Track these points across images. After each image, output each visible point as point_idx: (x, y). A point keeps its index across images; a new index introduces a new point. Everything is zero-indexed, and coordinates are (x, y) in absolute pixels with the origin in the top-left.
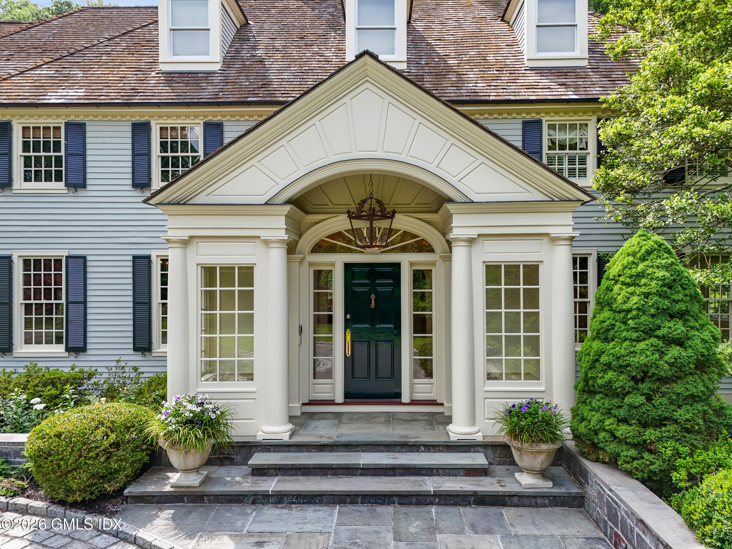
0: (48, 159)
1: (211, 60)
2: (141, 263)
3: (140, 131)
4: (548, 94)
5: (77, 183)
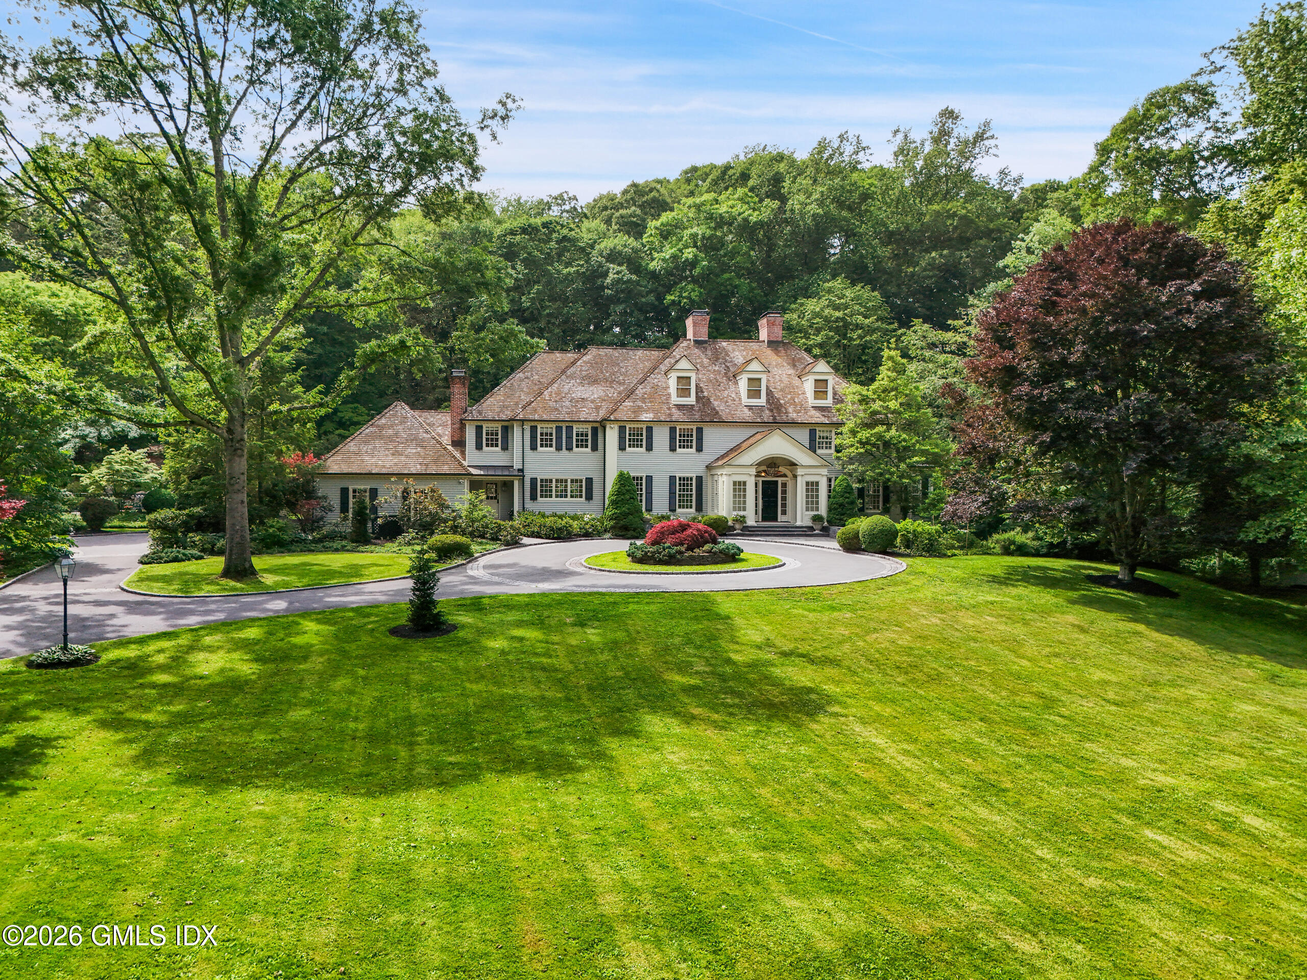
0: (638, 440)
1: (691, 400)
2: (672, 479)
3: (673, 430)
4: (819, 421)
5: (649, 448)
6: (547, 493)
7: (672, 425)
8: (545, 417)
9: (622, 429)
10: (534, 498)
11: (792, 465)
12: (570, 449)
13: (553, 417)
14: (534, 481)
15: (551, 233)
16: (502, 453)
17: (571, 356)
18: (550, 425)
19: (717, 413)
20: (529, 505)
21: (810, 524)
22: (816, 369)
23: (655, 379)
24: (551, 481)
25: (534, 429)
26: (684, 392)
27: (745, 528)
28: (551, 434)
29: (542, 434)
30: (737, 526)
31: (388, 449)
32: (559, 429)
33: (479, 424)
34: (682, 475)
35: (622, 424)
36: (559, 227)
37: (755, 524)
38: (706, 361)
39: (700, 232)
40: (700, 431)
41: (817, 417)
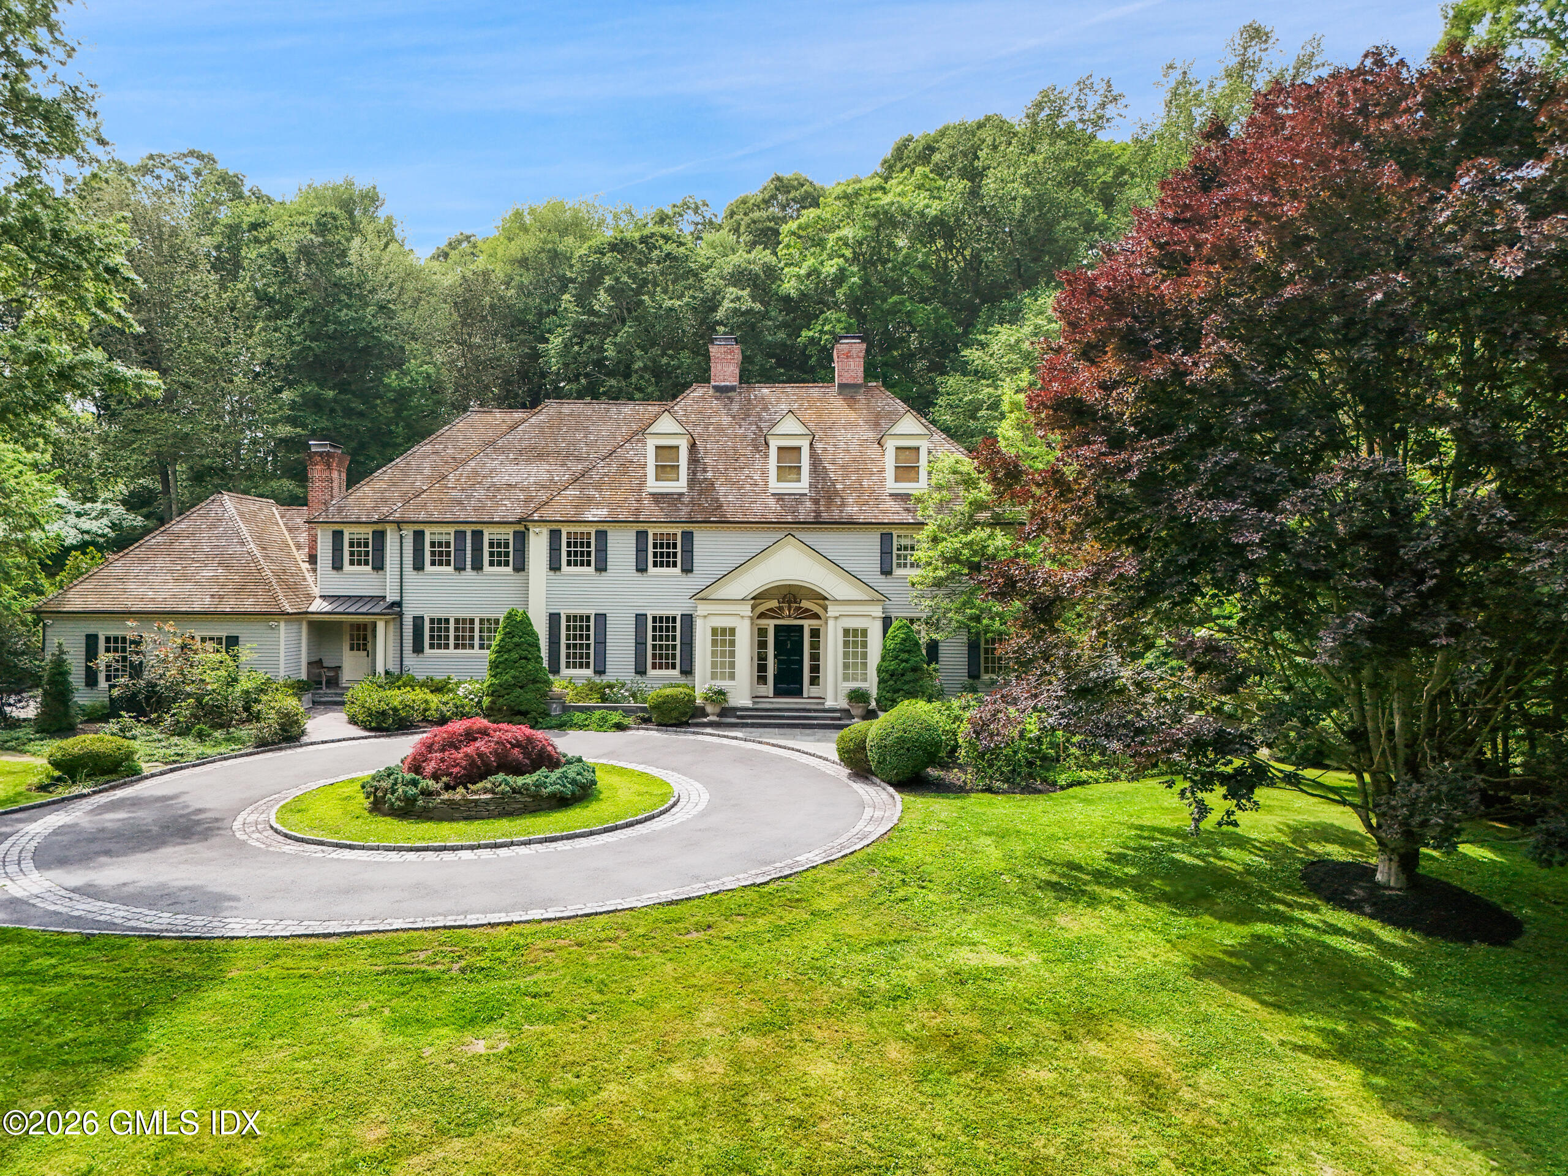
0: (582, 553)
1: (680, 485)
2: (640, 619)
3: (642, 536)
4: (896, 518)
5: (601, 568)
6: (439, 641)
7: (641, 527)
8: (436, 516)
9: (555, 535)
10: (418, 648)
11: (821, 598)
12: (477, 566)
13: (449, 517)
14: (418, 621)
15: (650, 250)
16: (374, 575)
17: (518, 415)
18: (444, 529)
19: (720, 506)
20: (410, 659)
21: (843, 704)
22: (898, 429)
23: (629, 452)
24: (447, 621)
25: (419, 536)
26: (666, 470)
27: (725, 712)
28: (448, 544)
29: (433, 544)
30: (709, 709)
31: (171, 571)
32: (460, 535)
33: (337, 527)
34: (659, 613)
35: (554, 527)
36: (661, 242)
37: (748, 703)
38: (726, 420)
39: (850, 236)
40: (688, 536)
41: (893, 512)
